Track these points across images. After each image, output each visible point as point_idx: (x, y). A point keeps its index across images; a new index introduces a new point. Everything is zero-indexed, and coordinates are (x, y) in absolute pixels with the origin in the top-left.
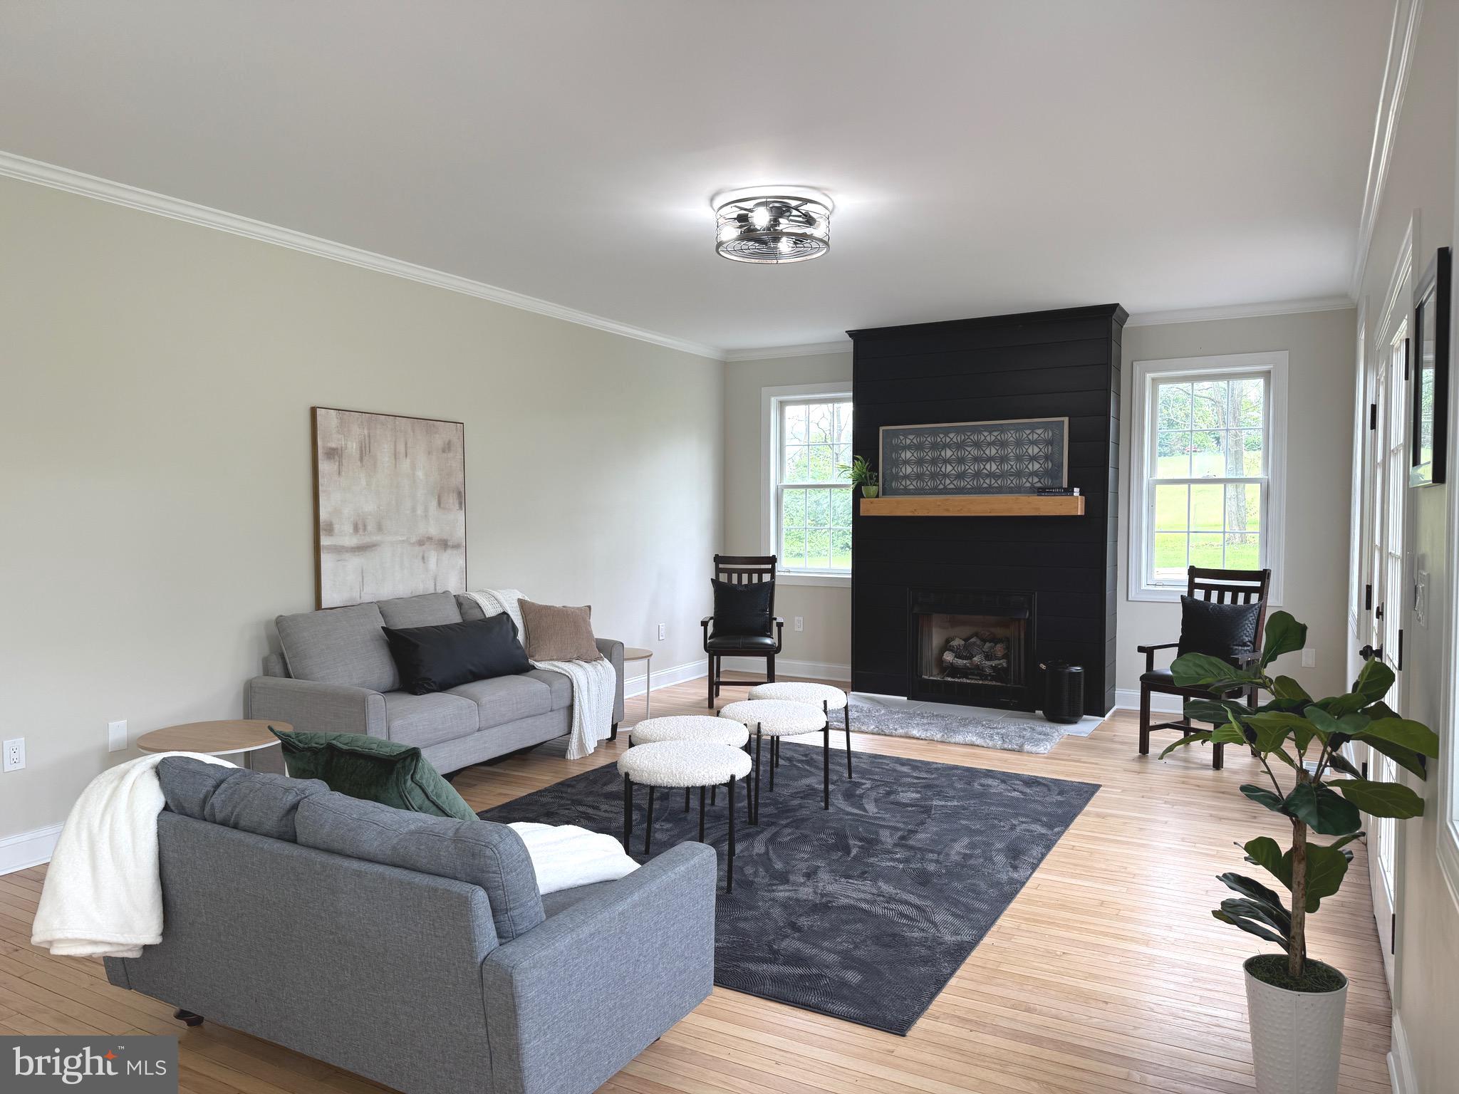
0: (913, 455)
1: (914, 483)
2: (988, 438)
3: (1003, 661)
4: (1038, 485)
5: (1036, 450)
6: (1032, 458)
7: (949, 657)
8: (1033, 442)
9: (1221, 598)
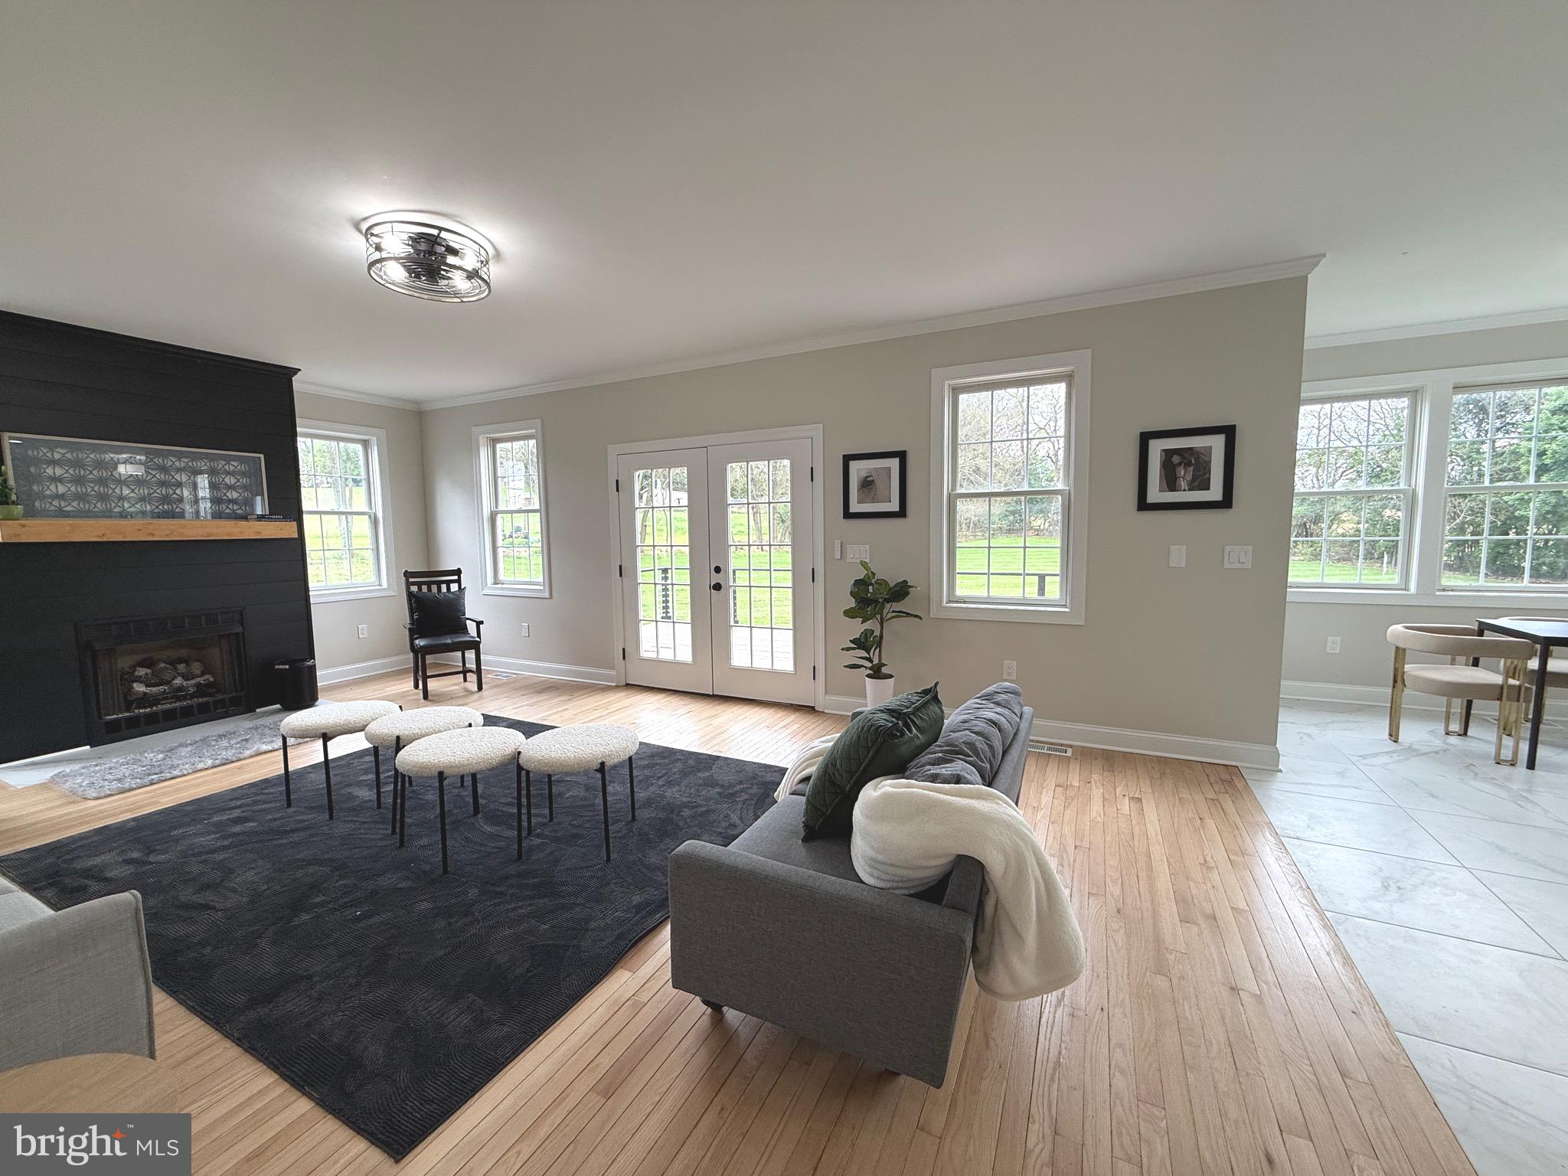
0: (67, 472)
1: (75, 504)
2: (177, 464)
3: (206, 677)
4: (239, 512)
5: (233, 481)
6: (231, 487)
7: (139, 688)
8: (228, 473)
9: (429, 589)
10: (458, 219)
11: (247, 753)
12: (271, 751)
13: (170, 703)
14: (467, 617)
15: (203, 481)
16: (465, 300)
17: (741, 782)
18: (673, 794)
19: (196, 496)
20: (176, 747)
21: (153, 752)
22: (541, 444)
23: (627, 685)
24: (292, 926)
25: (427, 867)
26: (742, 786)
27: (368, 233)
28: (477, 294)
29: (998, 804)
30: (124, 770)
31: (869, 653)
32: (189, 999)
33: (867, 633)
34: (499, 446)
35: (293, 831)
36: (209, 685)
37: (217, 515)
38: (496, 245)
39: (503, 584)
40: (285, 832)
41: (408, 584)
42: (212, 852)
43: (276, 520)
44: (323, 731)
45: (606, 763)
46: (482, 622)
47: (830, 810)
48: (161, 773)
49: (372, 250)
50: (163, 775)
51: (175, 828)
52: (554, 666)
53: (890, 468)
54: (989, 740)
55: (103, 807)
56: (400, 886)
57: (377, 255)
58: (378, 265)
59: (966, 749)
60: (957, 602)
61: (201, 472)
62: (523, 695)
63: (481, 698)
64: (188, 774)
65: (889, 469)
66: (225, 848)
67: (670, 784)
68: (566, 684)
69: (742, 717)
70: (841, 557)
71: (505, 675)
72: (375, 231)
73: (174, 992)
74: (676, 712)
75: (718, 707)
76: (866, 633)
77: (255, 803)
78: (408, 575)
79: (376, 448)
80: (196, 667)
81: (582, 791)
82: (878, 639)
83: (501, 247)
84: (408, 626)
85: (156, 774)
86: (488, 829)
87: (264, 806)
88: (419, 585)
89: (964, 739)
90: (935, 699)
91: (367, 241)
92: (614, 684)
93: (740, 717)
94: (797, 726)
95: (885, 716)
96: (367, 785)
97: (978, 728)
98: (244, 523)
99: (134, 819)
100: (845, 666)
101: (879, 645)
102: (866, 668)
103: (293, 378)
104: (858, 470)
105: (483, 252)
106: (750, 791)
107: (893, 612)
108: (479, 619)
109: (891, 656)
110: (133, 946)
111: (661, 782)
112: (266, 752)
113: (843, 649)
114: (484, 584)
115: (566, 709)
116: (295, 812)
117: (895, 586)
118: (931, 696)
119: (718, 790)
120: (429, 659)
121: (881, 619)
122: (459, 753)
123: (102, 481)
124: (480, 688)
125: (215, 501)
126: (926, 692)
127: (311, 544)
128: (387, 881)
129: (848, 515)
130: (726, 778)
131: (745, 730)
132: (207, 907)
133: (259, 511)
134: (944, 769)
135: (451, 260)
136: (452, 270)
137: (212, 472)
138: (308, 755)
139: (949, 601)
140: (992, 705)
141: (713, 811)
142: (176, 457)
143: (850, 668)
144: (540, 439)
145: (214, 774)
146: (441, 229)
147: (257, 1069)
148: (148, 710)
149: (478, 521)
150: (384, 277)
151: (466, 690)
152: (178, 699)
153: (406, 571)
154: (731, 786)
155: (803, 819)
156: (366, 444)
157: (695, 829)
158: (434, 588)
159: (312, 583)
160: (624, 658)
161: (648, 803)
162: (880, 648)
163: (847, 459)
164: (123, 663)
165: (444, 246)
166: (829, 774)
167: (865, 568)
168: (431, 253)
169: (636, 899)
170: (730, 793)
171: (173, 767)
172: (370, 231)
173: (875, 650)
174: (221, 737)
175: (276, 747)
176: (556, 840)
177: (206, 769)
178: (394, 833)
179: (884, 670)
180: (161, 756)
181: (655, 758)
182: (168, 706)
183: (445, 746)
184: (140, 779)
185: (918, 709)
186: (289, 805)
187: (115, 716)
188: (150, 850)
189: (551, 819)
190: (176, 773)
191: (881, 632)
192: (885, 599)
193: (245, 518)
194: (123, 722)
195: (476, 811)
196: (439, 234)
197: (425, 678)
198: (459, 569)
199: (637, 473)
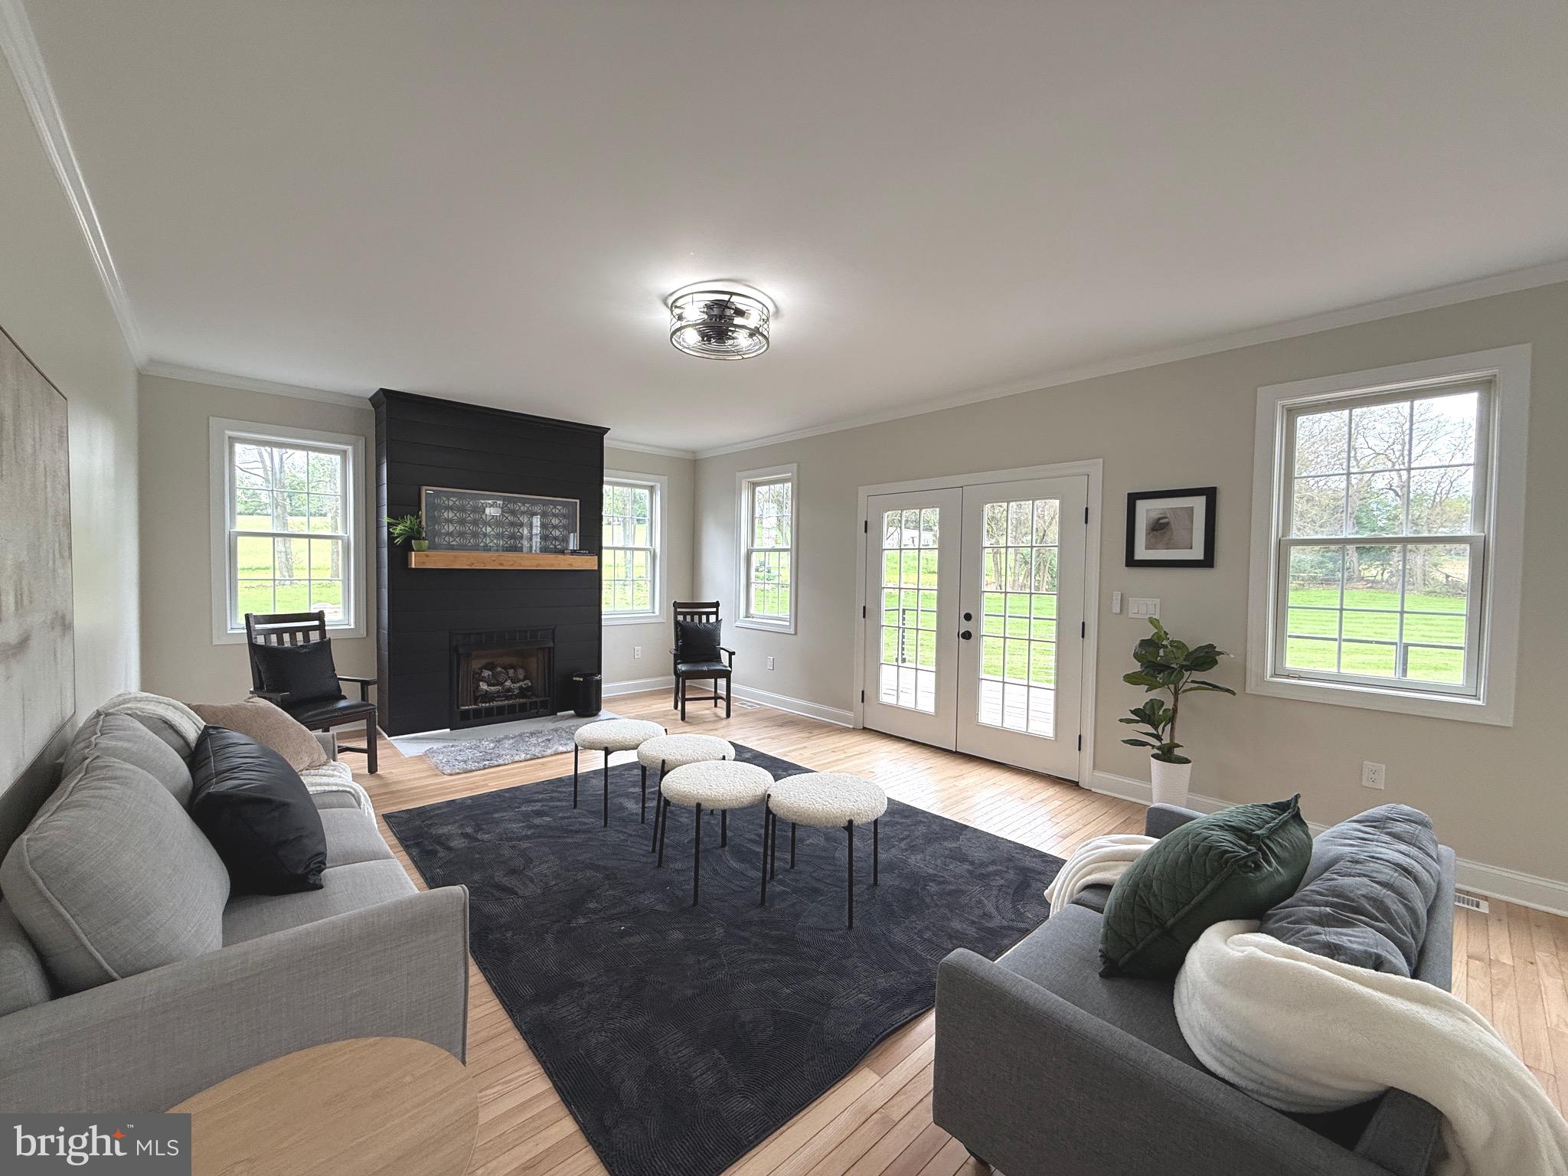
0: (456, 515)
1: (458, 540)
2: (522, 508)
3: (526, 682)
4: (559, 547)
5: (557, 521)
6: (555, 527)
7: (484, 686)
8: (555, 515)
9: (692, 620)
10: (748, 283)
11: (549, 752)
12: (565, 752)
13: (502, 701)
14: (721, 646)
15: (537, 521)
16: (745, 356)
17: (993, 862)
18: (915, 860)
19: (531, 534)
20: (503, 739)
21: (488, 741)
22: (795, 487)
23: (864, 728)
24: (570, 927)
25: (680, 894)
26: (995, 868)
27: (673, 306)
28: (759, 349)
29: (1464, 1021)
30: (469, 754)
31: (1156, 729)
32: (494, 979)
33: (1155, 705)
34: (758, 489)
35: (577, 832)
36: (528, 689)
37: (544, 550)
38: (777, 303)
39: (753, 617)
40: (571, 831)
41: (676, 614)
42: (519, 839)
43: (583, 554)
44: (607, 745)
45: (854, 822)
46: (734, 653)
47: (1141, 945)
48: (491, 760)
49: (674, 320)
50: (492, 762)
51: (497, 811)
52: (794, 700)
53: (1193, 507)
54: (1405, 899)
55: (453, 783)
56: (657, 908)
57: (678, 324)
58: (678, 333)
59: (1370, 908)
60: (1288, 677)
61: (536, 514)
62: (765, 727)
63: (729, 725)
64: (509, 764)
65: (1191, 509)
66: (528, 837)
67: (913, 848)
68: (805, 721)
69: (991, 782)
70: (1121, 610)
71: (750, 704)
72: (678, 304)
73: (484, 969)
74: (915, 766)
75: (961, 767)
76: (1153, 704)
77: (552, 799)
78: (676, 605)
79: (659, 492)
80: (521, 674)
81: (822, 840)
82: (1170, 713)
83: (779, 304)
84: (674, 652)
85: (488, 760)
86: (734, 864)
87: (558, 803)
88: (685, 614)
89: (1363, 891)
90: (1297, 817)
91: (672, 312)
92: (851, 726)
93: (986, 783)
94: (1058, 803)
95: (1229, 837)
96: (634, 798)
97: (1384, 876)
98: (561, 556)
99: (471, 798)
100: (1123, 741)
101: (1172, 720)
102: (1153, 747)
103: (605, 436)
104: (1147, 511)
105: (765, 311)
106: (1006, 876)
107: (1193, 682)
108: (732, 650)
109: (1186, 735)
110: (459, 937)
111: (903, 845)
112: (562, 753)
113: (1121, 720)
114: (737, 616)
115: (805, 747)
116: (579, 814)
117: (1196, 650)
118: (1289, 812)
119: (967, 866)
120: (688, 683)
121: (1175, 688)
122: (714, 786)
123: (475, 523)
124: (728, 715)
125: (544, 538)
126: (1281, 807)
127: (606, 574)
128: (648, 900)
129: (1131, 562)
130: (979, 854)
131: (997, 798)
132: (511, 891)
133: (571, 548)
134: (1345, 938)
135: (738, 321)
136: (737, 330)
137: (544, 515)
138: (592, 762)
139: (1275, 675)
140: (1387, 838)
141: (963, 892)
142: (522, 502)
143: (1131, 744)
144: (795, 482)
145: (525, 766)
146: (732, 294)
147: (536, 1070)
148: (488, 705)
149: (736, 557)
150: (682, 343)
151: (716, 715)
152: (507, 698)
153: (675, 602)
154: (982, 865)
155: (1100, 946)
156: (652, 489)
157: (942, 910)
158: (696, 618)
159: (605, 608)
160: (863, 701)
161: (891, 867)
162: (1172, 724)
163: (1133, 498)
164: (476, 665)
165: (733, 309)
166: (1141, 897)
167: (1155, 627)
168: (721, 317)
169: (882, 983)
170: (982, 874)
171: (499, 756)
172: (674, 305)
173: (1165, 726)
174: (532, 734)
175: (569, 749)
176: (795, 891)
177: (521, 761)
178: (654, 851)
179: (1177, 752)
180: (492, 745)
181: (896, 816)
182: (500, 703)
183: (703, 777)
184: (478, 762)
185: (1273, 831)
186: (575, 807)
187: (467, 707)
188: (478, 829)
189: (792, 866)
190: (501, 762)
191: (1175, 705)
192: (1182, 667)
193: (562, 552)
194: (471, 712)
195: (724, 845)
196: (730, 299)
197: (684, 700)
198: (718, 602)
199: (887, 514)
